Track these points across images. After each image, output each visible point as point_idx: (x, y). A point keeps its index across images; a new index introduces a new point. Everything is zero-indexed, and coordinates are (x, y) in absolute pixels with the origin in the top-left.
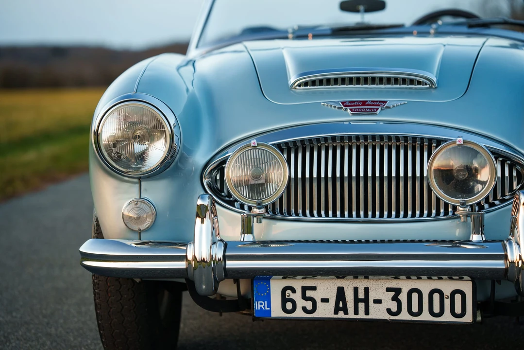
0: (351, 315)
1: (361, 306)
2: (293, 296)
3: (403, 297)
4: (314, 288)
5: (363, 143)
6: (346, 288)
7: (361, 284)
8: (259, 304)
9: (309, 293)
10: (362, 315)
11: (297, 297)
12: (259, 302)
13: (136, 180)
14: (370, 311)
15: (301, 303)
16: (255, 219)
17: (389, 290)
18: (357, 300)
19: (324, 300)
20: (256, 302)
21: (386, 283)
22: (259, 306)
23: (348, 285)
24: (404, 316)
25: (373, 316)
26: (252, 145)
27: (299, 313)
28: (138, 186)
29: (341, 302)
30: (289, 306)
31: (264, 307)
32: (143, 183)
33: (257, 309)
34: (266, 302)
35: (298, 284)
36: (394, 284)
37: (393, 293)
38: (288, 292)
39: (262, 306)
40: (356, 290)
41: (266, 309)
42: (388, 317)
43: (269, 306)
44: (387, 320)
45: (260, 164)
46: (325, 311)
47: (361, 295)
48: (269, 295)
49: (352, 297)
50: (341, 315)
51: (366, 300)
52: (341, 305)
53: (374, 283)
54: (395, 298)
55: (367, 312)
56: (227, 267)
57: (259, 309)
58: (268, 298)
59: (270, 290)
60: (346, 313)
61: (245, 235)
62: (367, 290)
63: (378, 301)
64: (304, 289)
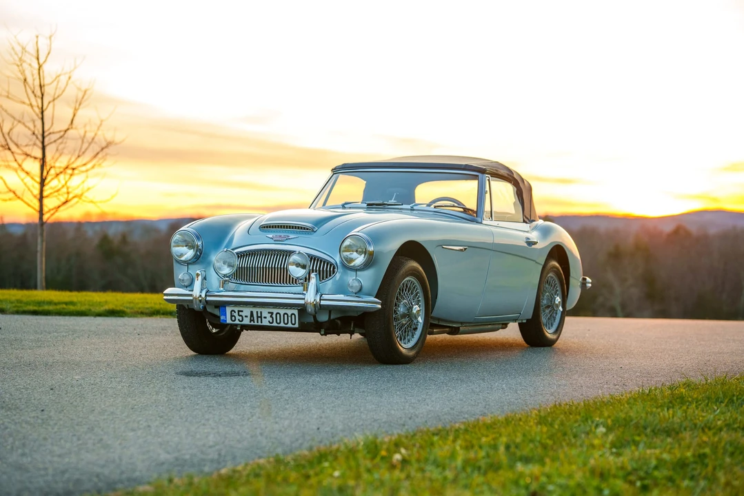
0: (256, 323)
1: (259, 319)
2: (235, 314)
3: (274, 316)
4: (242, 311)
7: (259, 310)
9: (240, 313)
10: (260, 323)
11: (236, 314)
12: (222, 316)
13: (187, 264)
14: (263, 322)
15: (238, 317)
17: (269, 313)
18: (258, 317)
19: (246, 316)
21: (268, 309)
23: (255, 310)
24: (274, 324)
26: (225, 251)
27: (237, 322)
29: (252, 317)
30: (233, 318)
32: (189, 266)
33: (221, 319)
35: (236, 309)
36: (271, 310)
38: (233, 312)
39: (223, 318)
40: (257, 312)
41: (225, 319)
42: (269, 324)
45: (226, 259)
46: (246, 321)
47: (259, 315)
48: (226, 313)
49: (256, 316)
50: (252, 323)
51: (261, 317)
52: (252, 319)
53: (264, 309)
54: (271, 316)
56: (206, 300)
58: (226, 315)
59: (226, 311)
60: (254, 322)
62: (261, 312)
63: (265, 318)
64: (239, 311)
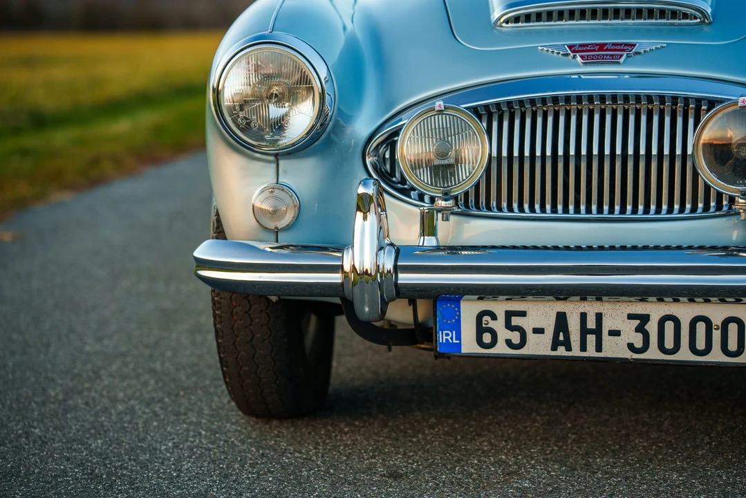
0: (576, 352)
1: (591, 339)
2: (492, 324)
3: (652, 327)
4: (523, 314)
5: (599, 106)
6: (570, 313)
7: (591, 308)
8: (444, 335)
9: (515, 321)
10: (591, 352)
11: (499, 325)
12: (444, 332)
13: (272, 158)
14: (603, 346)
15: (503, 334)
16: (440, 215)
17: (631, 317)
18: (584, 332)
19: (537, 331)
20: (440, 332)
21: (627, 307)
22: (445, 337)
23: (573, 310)
24: (653, 354)
25: (607, 353)
26: (437, 109)
27: (501, 349)
28: (274, 166)
29: (561, 334)
30: (487, 338)
31: (452, 338)
32: (281, 162)
33: (441, 341)
34: (454, 332)
35: (500, 307)
36: (640, 308)
37: (637, 322)
38: (486, 318)
39: (449, 338)
40: (583, 316)
41: (455, 341)
42: (629, 355)
43: (459, 337)
44: (627, 359)
45: (448, 137)
46: (539, 346)
47: (591, 324)
48: (459, 322)
49: (578, 327)
50: (561, 351)
51: (598, 332)
52: (561, 338)
53: (609, 307)
54: (640, 329)
55: (599, 348)
56: (399, 282)
57: (444, 341)
58: (457, 327)
59: (459, 316)
60: (569, 349)
61: (426, 237)
62: (599, 317)
63: (615, 333)
64: (509, 315)
